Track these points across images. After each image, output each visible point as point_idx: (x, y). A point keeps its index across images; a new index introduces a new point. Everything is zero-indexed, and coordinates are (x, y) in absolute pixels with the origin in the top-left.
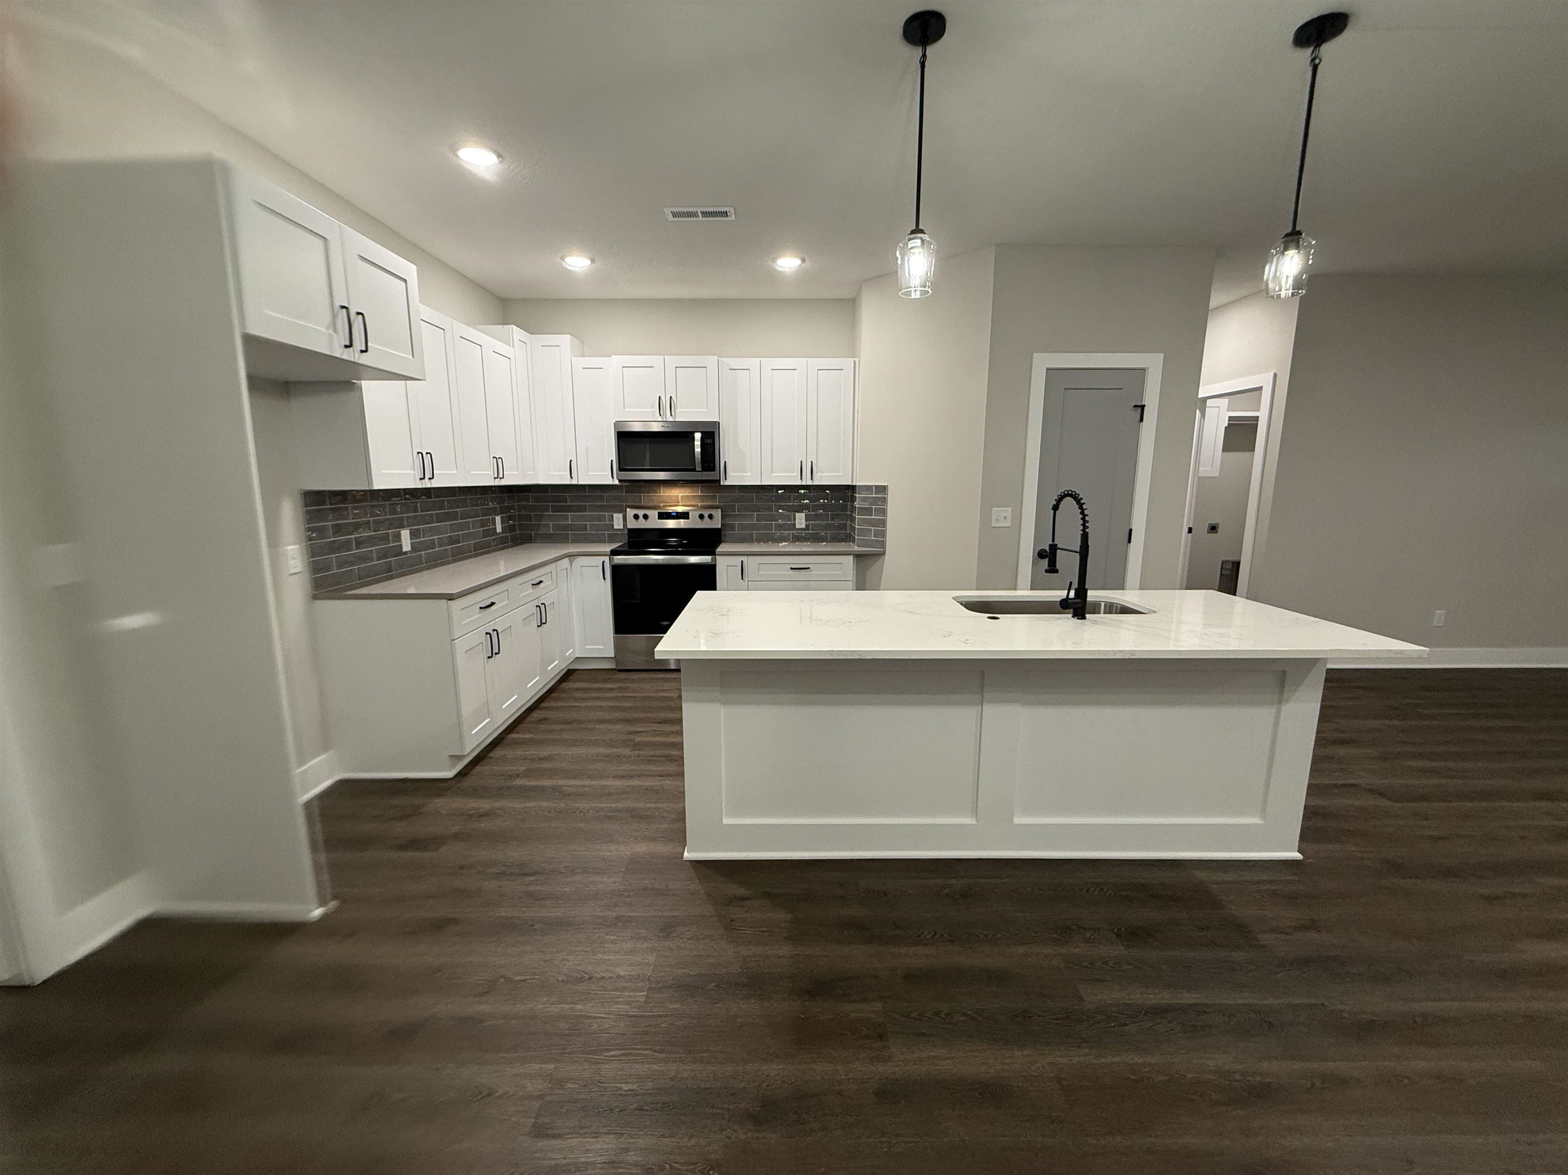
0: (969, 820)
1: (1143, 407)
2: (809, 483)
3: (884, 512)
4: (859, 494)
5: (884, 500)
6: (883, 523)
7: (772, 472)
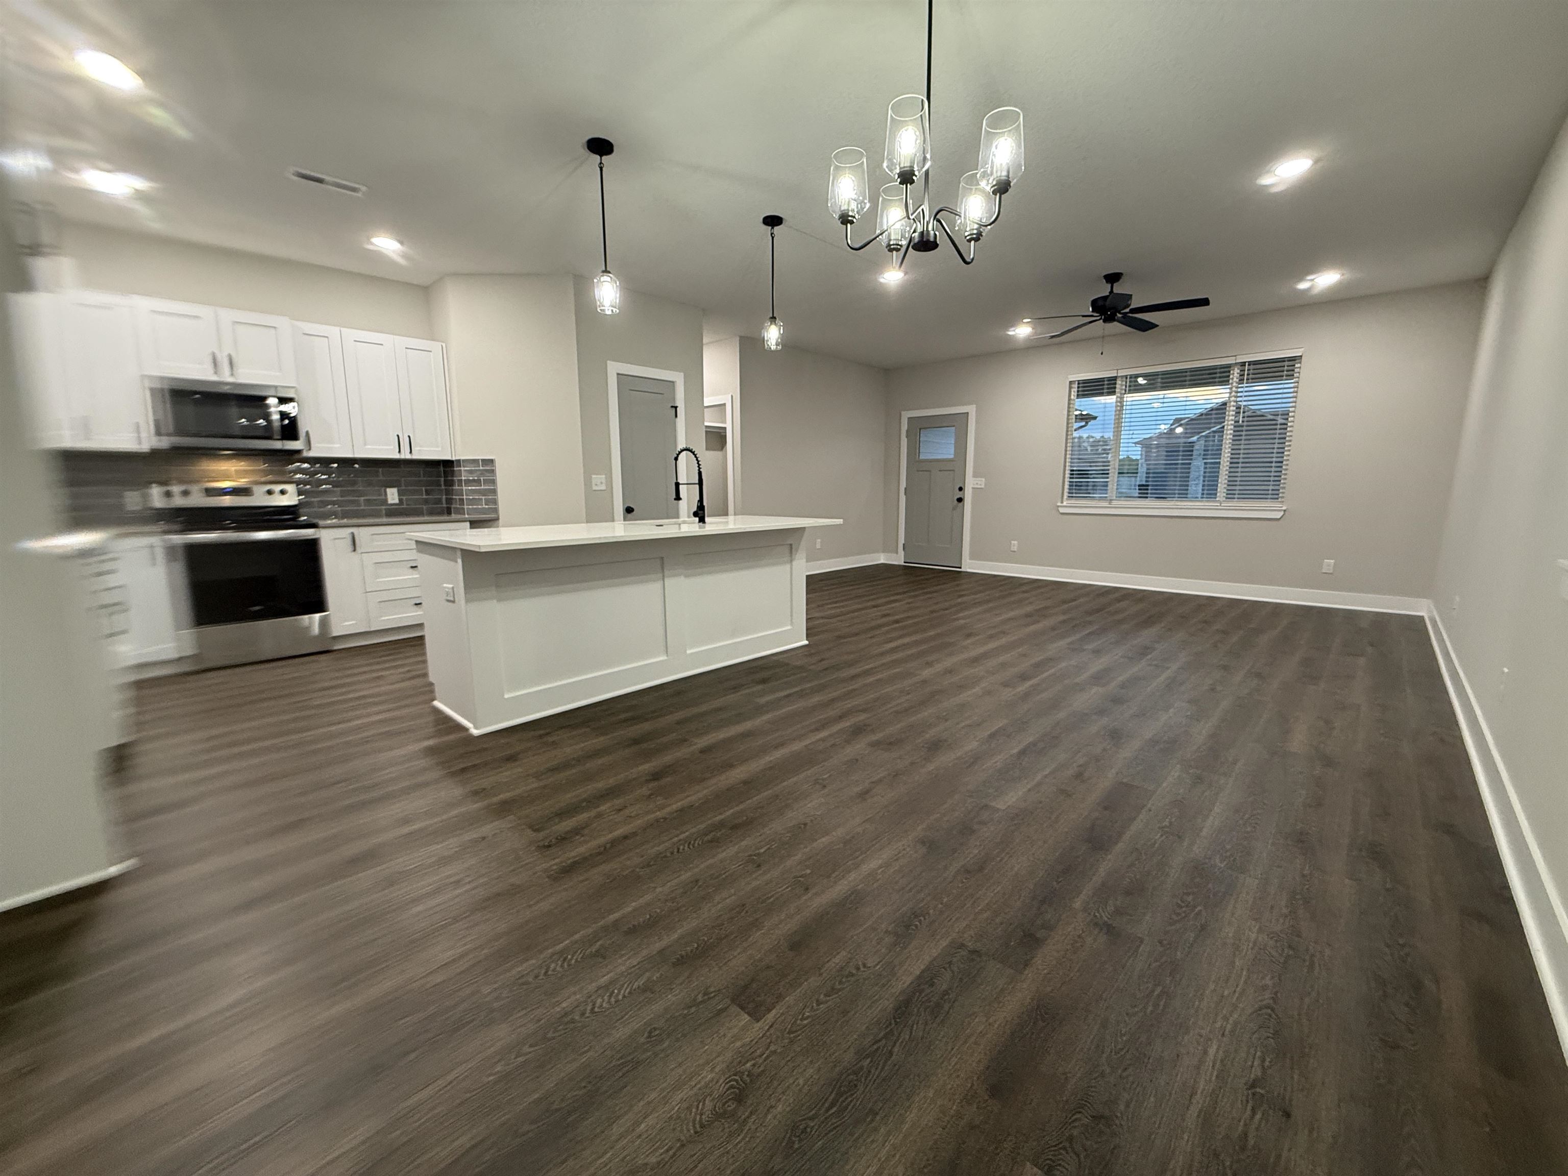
0: (663, 658)
1: (676, 408)
2: (408, 456)
3: (493, 482)
4: (464, 467)
5: (493, 472)
6: (494, 492)
7: (365, 444)
